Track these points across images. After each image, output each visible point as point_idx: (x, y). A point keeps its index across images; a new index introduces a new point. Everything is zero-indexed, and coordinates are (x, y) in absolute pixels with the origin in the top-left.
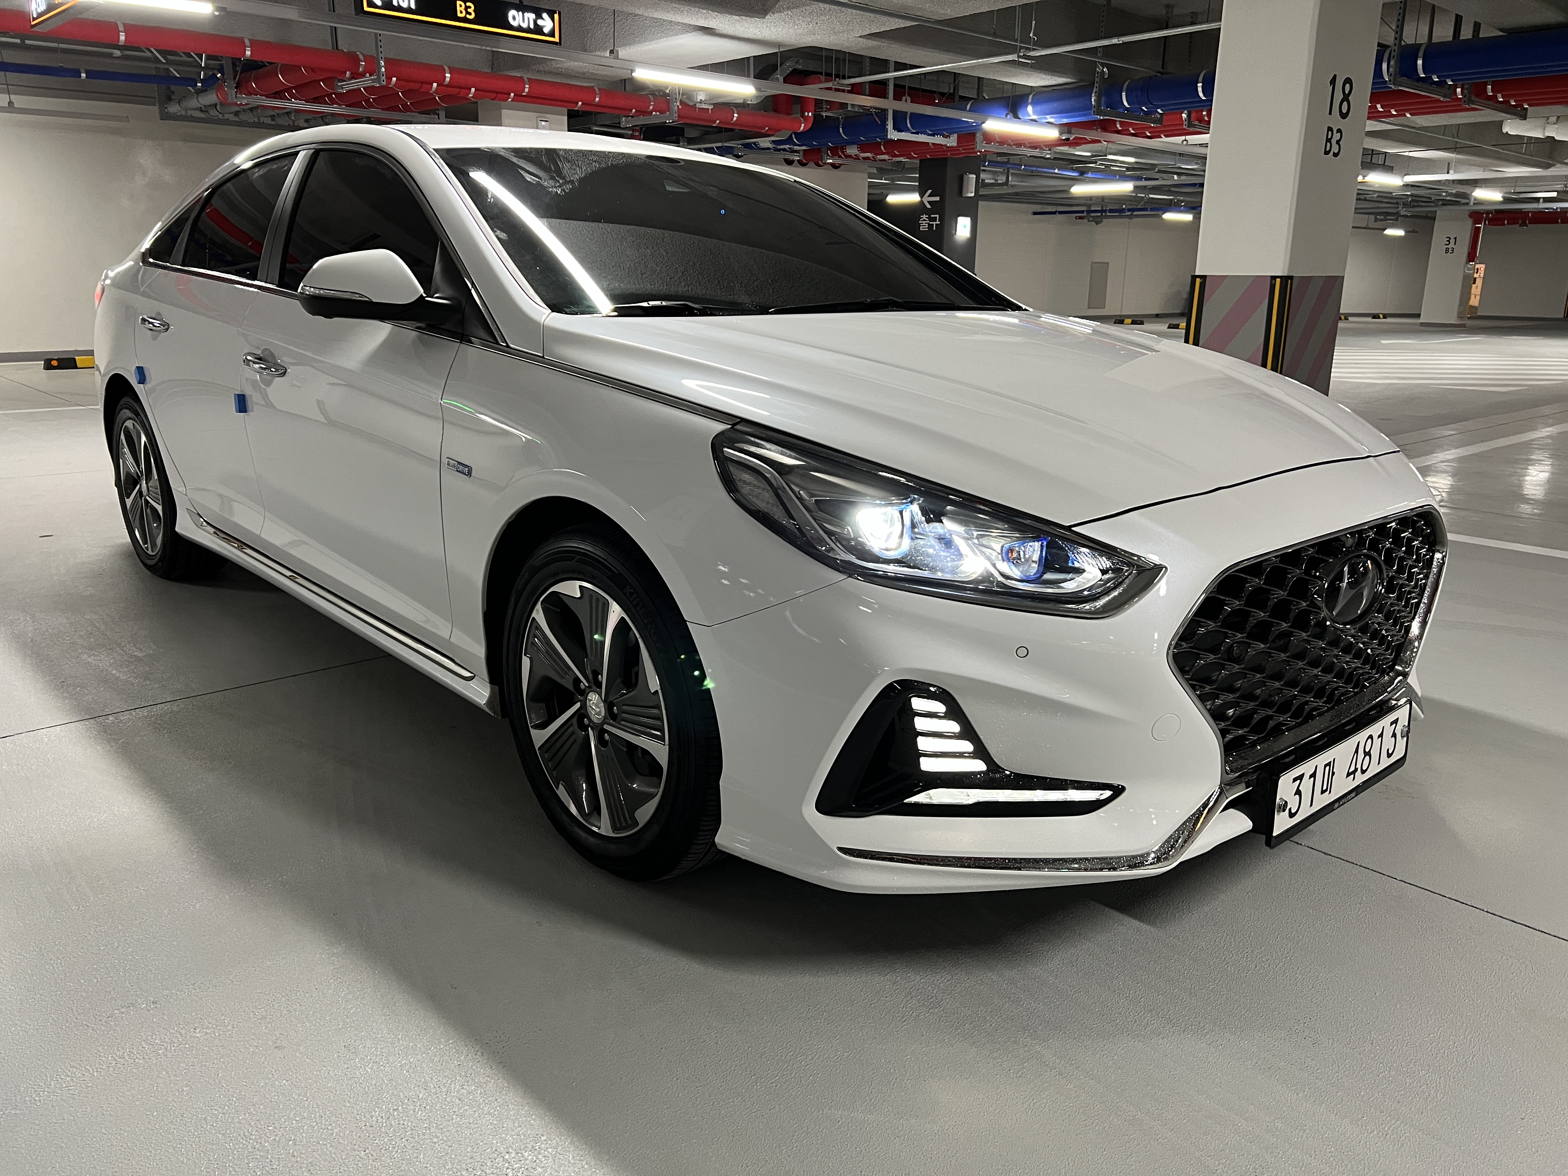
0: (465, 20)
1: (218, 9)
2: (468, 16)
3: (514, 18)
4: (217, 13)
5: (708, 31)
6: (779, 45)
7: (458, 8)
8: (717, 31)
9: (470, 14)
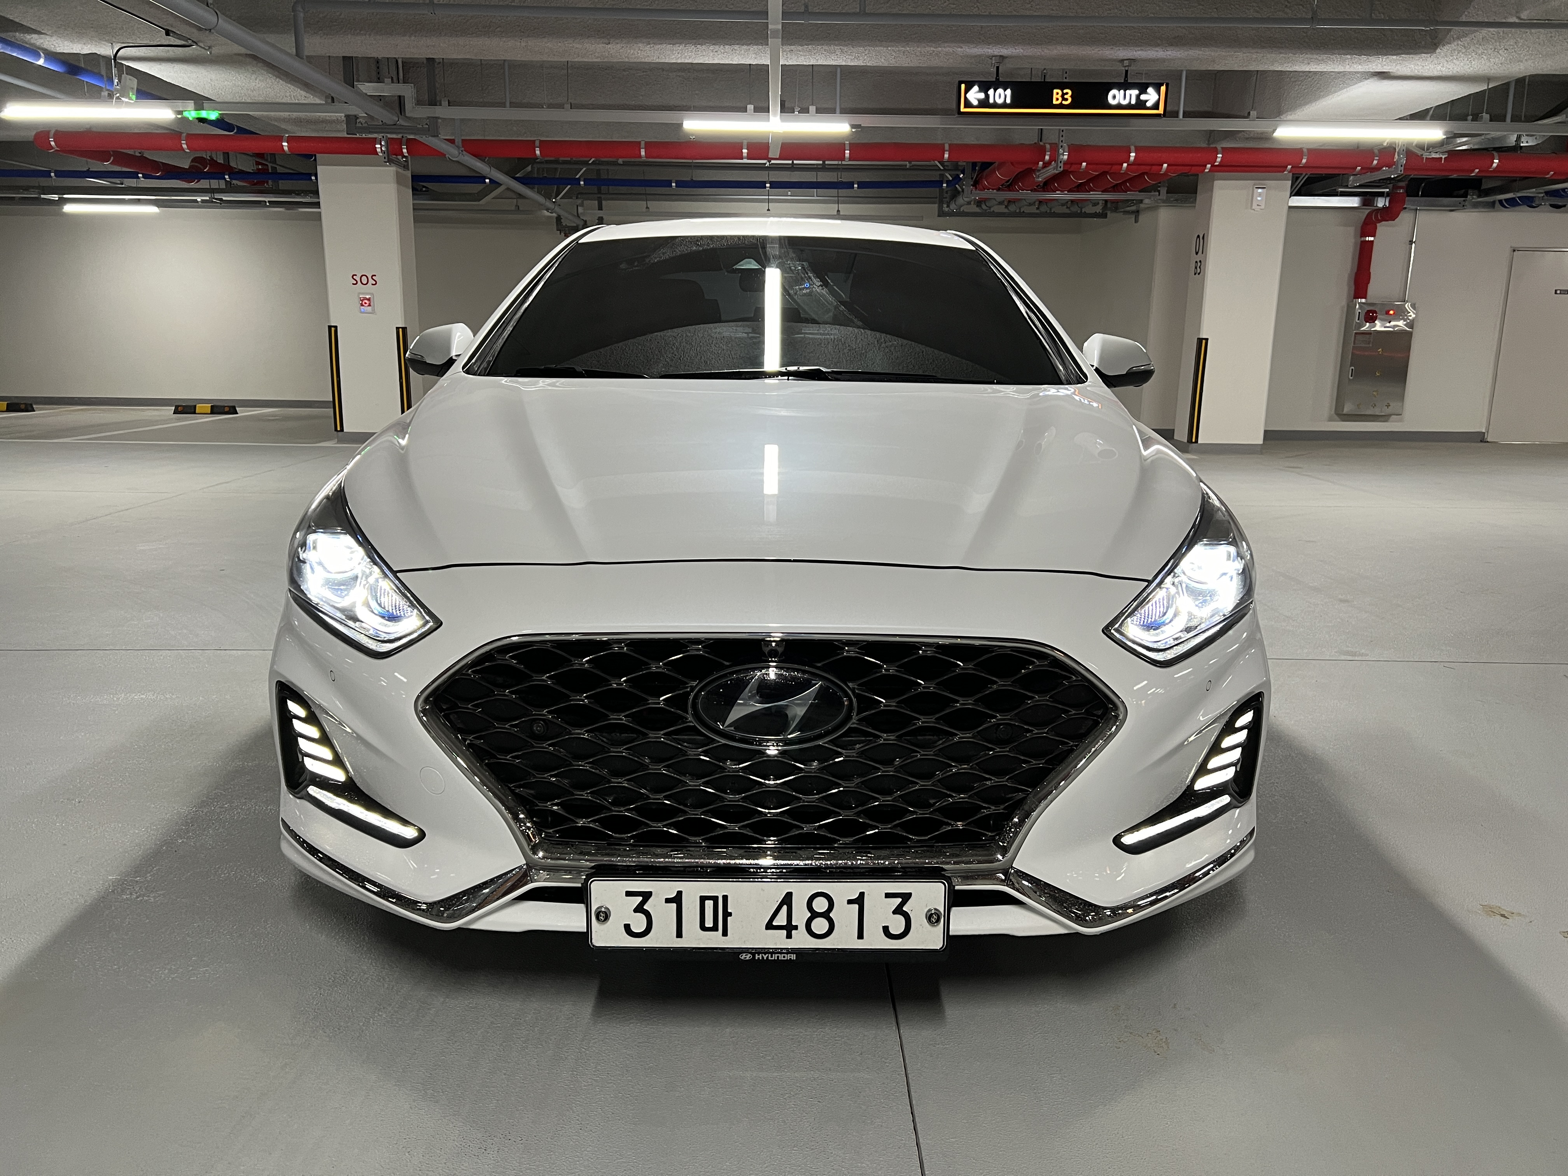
0: (1061, 106)
1: (853, 126)
2: (1064, 102)
3: (1114, 97)
4: (853, 130)
5: (1383, 75)
6: (1488, 79)
7: (1055, 96)
8: (1392, 74)
9: (1067, 100)
